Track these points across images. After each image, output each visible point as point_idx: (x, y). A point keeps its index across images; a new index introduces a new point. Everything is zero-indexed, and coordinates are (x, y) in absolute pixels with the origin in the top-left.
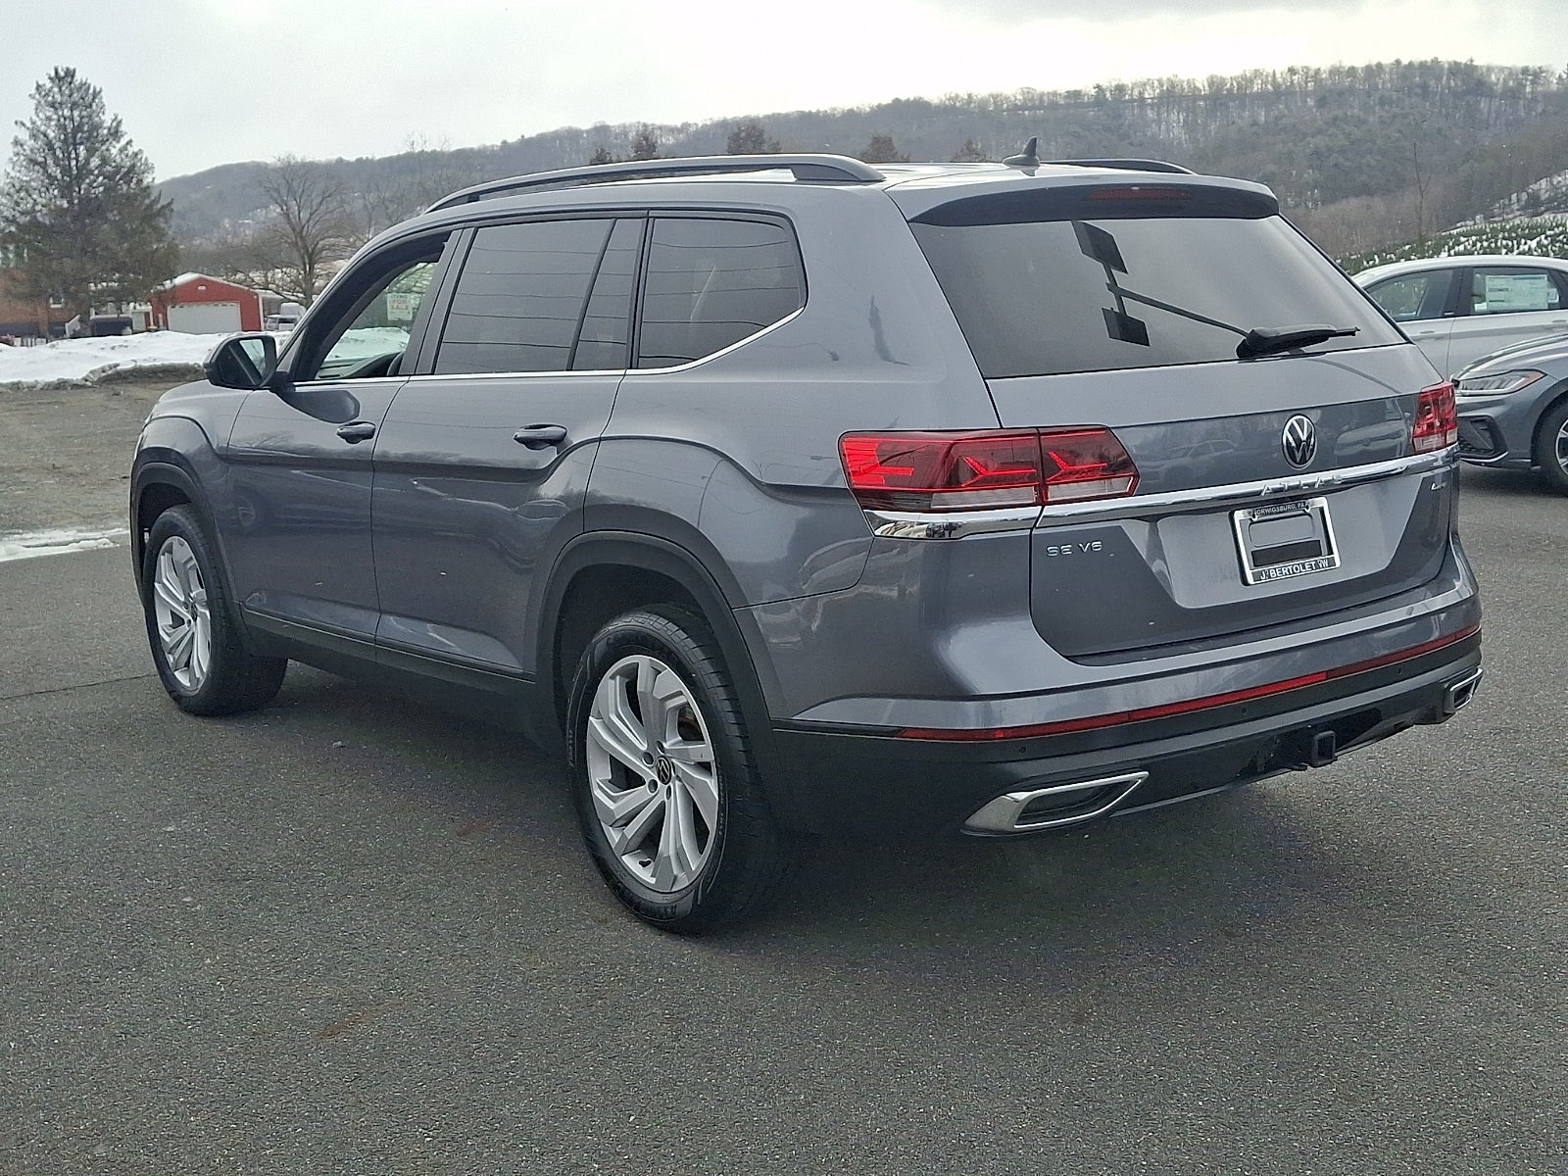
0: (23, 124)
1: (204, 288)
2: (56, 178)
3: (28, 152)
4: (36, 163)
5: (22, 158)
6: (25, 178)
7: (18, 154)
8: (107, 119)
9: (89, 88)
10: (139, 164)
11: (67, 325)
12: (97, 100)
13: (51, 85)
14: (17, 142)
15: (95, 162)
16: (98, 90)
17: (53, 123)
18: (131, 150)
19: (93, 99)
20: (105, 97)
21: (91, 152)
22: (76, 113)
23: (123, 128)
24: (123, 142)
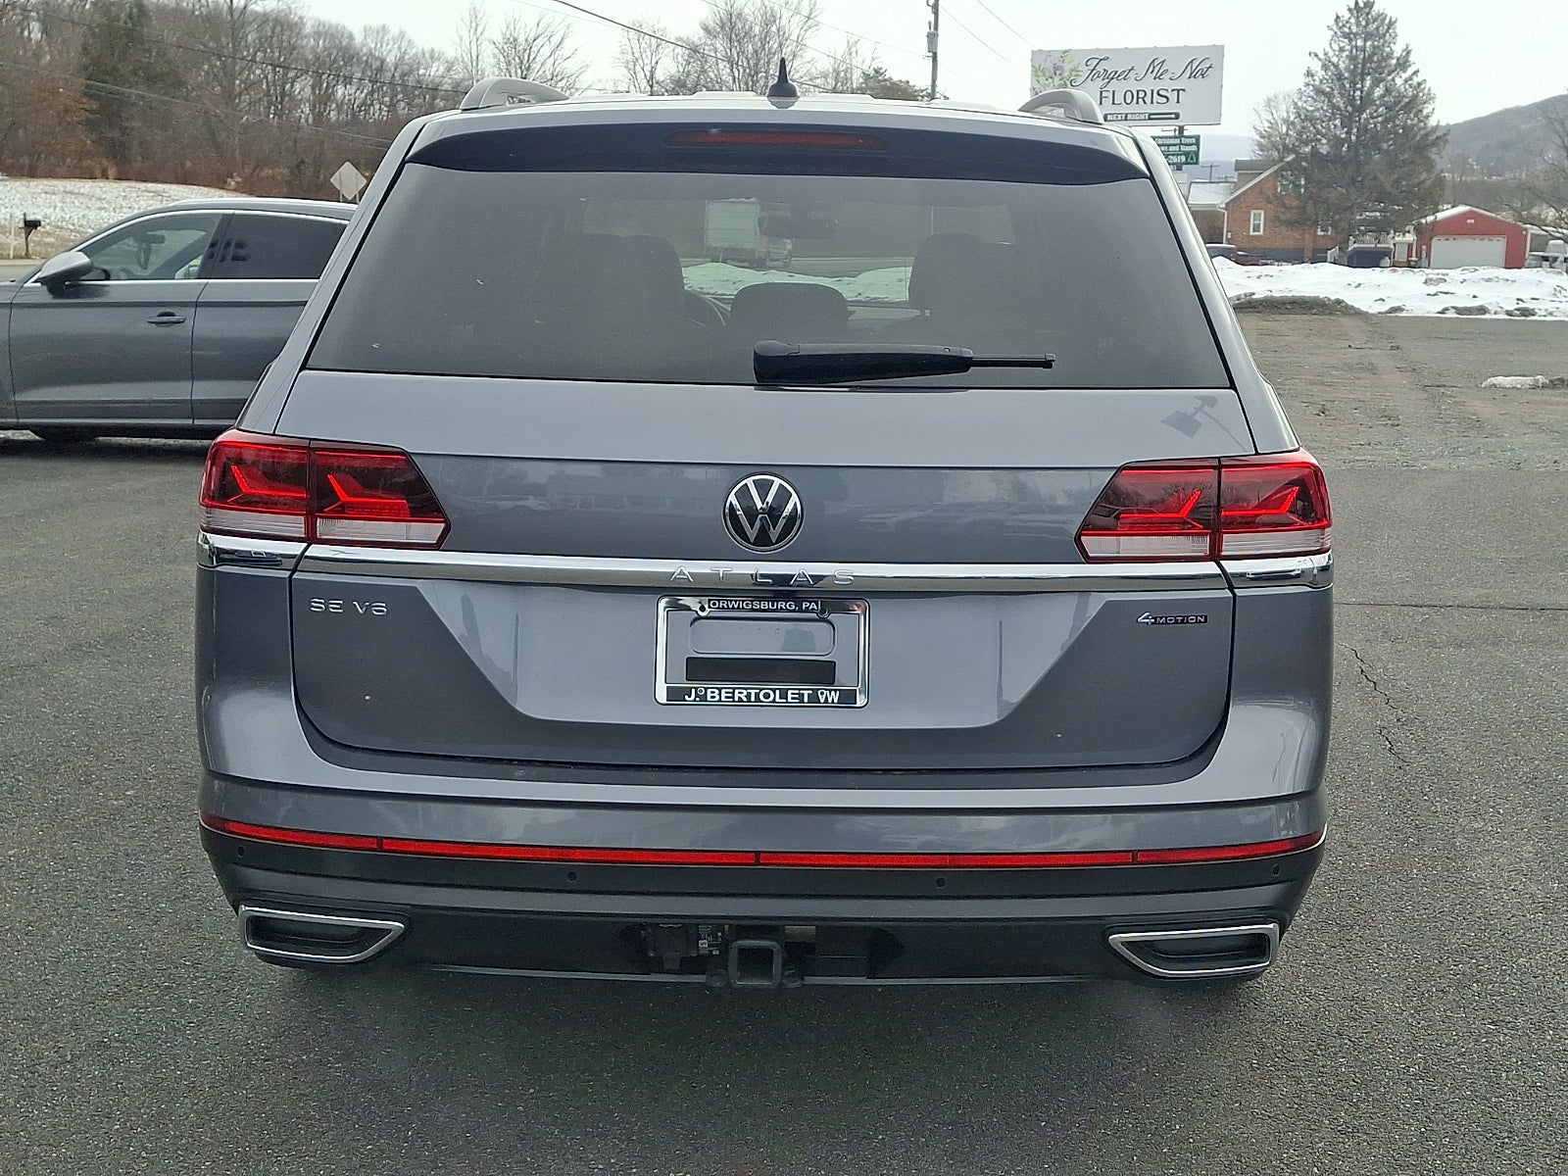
0: (1316, 55)
1: (1473, 221)
2: (1338, 109)
3: (1317, 83)
4: (1323, 93)
5: (1311, 88)
6: (1311, 109)
7: (1308, 85)
8: (1398, 50)
9: (1385, 18)
10: (1421, 94)
11: (1329, 252)
12: (1391, 31)
13: (1349, 15)
14: (1309, 74)
15: (1378, 91)
16: (1394, 20)
17: (1344, 54)
18: (1416, 80)
19: (1387, 31)
20: (1399, 28)
21: (1376, 83)
22: (1369, 43)
23: (1412, 58)
24: (1410, 71)
